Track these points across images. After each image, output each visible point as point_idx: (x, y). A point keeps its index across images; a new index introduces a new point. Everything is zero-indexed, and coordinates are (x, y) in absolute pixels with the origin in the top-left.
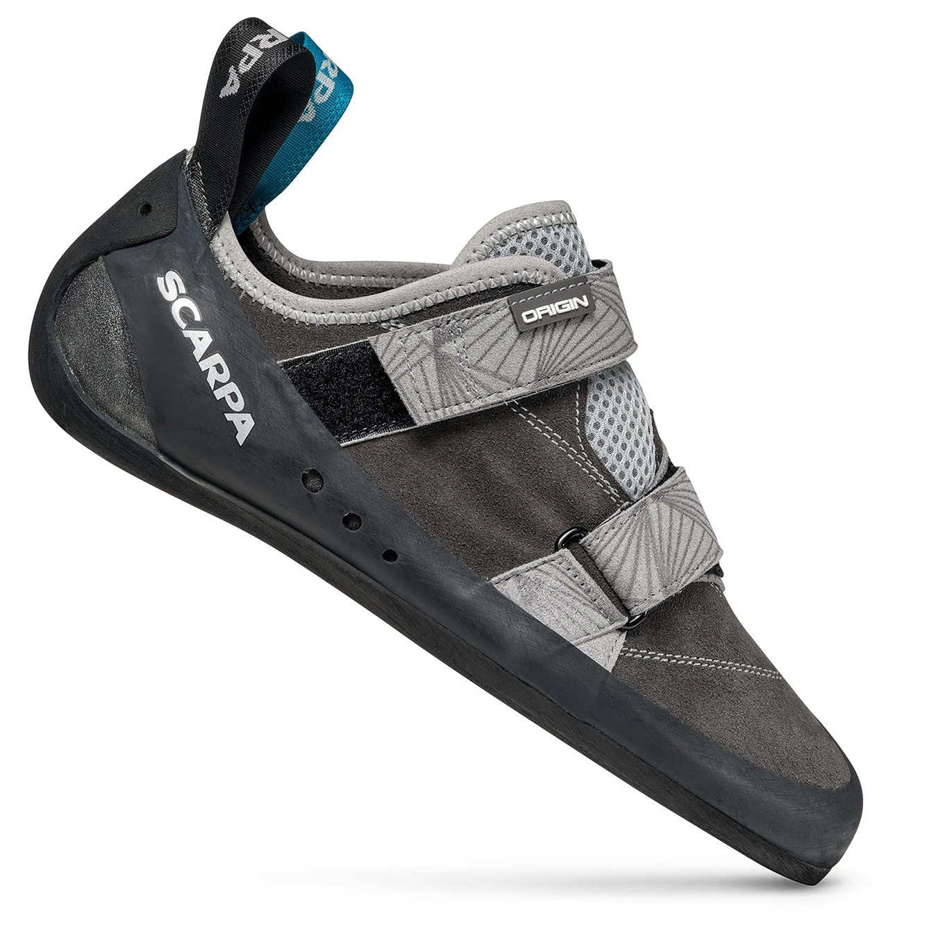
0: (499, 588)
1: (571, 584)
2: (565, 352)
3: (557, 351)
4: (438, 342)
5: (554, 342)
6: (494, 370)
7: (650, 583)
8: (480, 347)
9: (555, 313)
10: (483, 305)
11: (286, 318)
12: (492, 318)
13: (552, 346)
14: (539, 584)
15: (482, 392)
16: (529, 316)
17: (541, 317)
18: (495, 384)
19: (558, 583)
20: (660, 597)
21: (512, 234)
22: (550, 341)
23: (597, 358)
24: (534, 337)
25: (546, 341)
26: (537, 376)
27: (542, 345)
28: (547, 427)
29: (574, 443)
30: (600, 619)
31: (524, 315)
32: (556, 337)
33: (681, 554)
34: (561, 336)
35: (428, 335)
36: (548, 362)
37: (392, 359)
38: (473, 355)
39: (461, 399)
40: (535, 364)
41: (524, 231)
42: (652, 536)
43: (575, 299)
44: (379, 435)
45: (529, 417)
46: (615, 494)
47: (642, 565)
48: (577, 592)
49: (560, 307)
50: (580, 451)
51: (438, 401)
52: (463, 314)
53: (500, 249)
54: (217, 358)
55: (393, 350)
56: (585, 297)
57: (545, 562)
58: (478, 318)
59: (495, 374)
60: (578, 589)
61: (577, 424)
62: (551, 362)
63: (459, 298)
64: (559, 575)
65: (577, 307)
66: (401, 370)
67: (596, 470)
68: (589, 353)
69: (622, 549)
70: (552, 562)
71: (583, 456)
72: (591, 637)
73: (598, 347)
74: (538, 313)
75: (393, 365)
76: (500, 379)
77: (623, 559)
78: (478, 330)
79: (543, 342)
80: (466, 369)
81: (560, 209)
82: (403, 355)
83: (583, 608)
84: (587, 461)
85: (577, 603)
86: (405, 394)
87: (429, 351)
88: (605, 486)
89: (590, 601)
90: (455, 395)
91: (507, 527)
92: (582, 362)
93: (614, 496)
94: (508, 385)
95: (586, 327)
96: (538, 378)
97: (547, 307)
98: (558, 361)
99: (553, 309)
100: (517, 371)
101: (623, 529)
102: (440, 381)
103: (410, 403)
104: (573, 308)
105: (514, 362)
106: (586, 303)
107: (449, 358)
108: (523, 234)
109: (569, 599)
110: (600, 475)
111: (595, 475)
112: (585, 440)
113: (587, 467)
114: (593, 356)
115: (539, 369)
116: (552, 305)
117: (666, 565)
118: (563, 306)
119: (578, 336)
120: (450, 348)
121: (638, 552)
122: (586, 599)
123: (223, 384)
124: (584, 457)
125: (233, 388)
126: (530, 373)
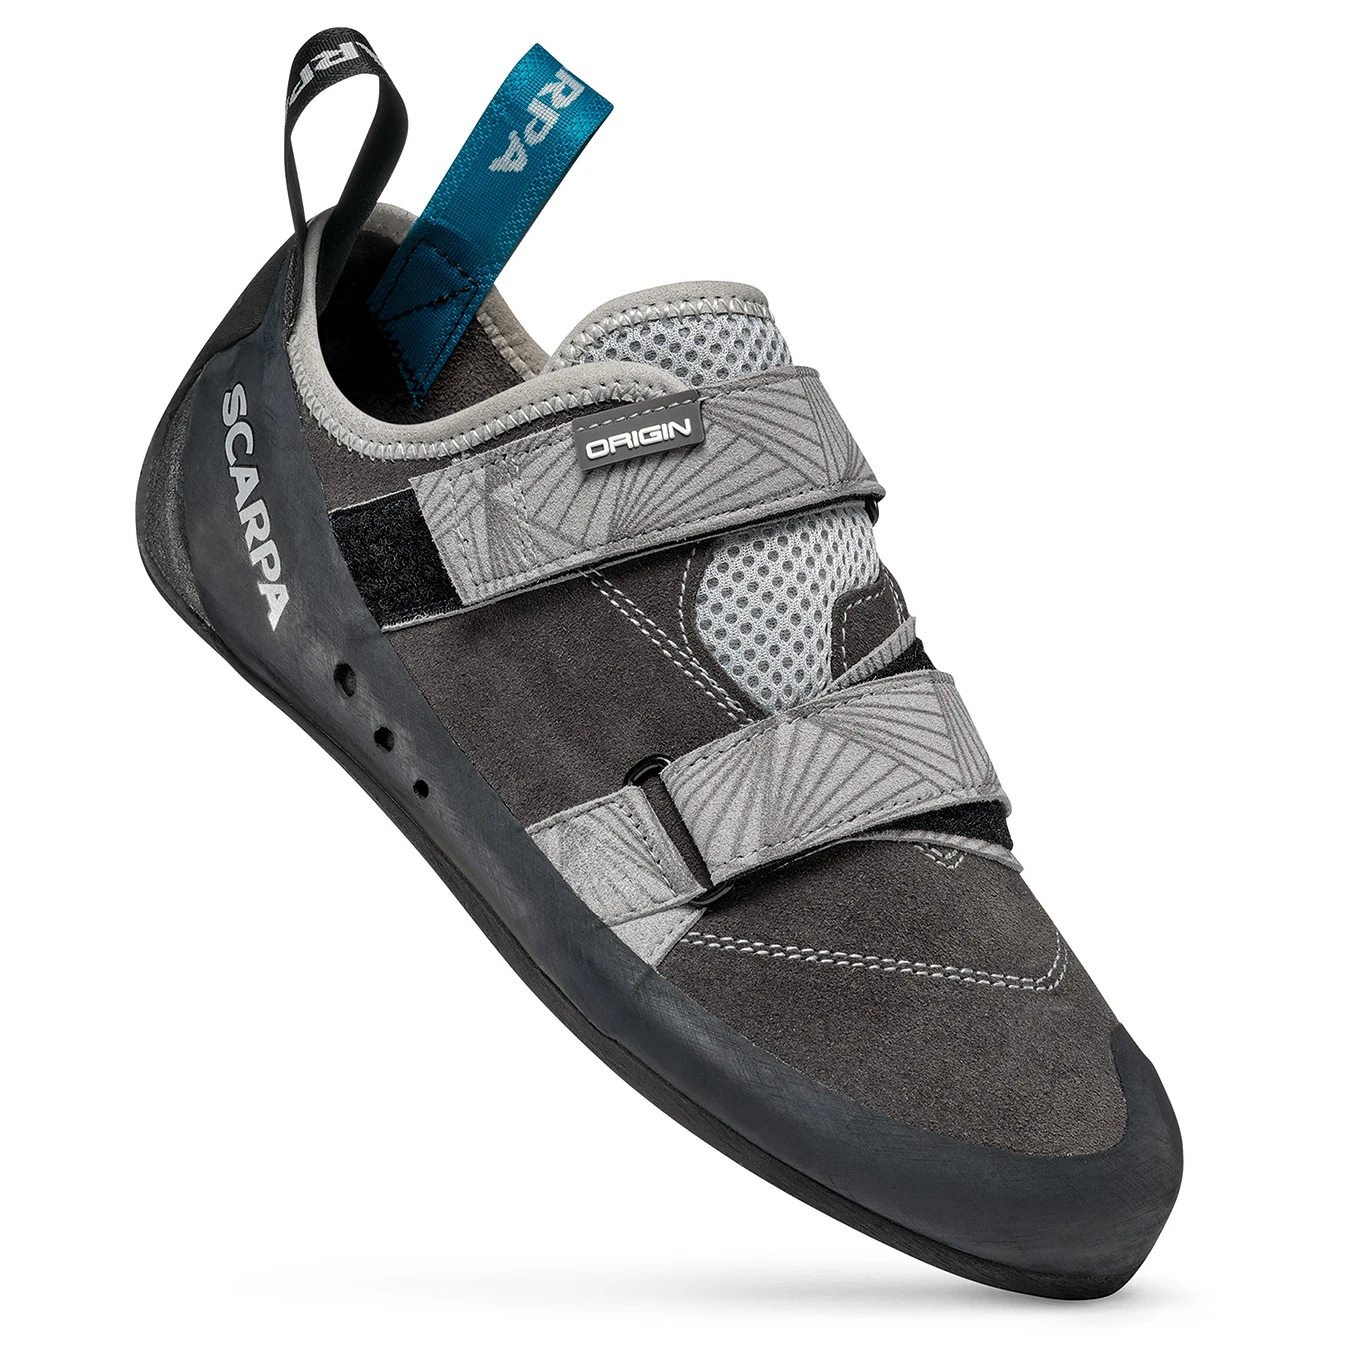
0: (537, 839)
1: (629, 838)
2: (656, 500)
3: (643, 499)
4: (490, 486)
5: (638, 487)
6: (554, 525)
7: (739, 838)
8: (540, 491)
9: (637, 444)
10: (542, 432)
11: (350, 450)
12: (553, 452)
13: (635, 492)
14: (586, 833)
15: (541, 557)
16: (594, 449)
17: (613, 450)
18: (556, 546)
19: (610, 835)
20: (751, 860)
21: (610, 330)
22: (633, 484)
23: (711, 509)
24: (608, 479)
25: (627, 484)
26: (611, 534)
27: (621, 491)
28: (637, 610)
29: (674, 633)
30: (662, 891)
31: (589, 447)
32: (642, 479)
33: (818, 799)
34: (651, 478)
35: (480, 475)
36: (628, 515)
37: (436, 509)
38: (531, 504)
39: (515, 568)
40: (607, 517)
41: (629, 326)
42: (769, 771)
43: (673, 424)
44: (432, 618)
45: (613, 595)
46: (735, 708)
47: (735, 813)
48: (635, 850)
49: (647, 435)
50: (682, 645)
51: (487, 570)
52: (519, 445)
53: (593, 351)
54: (259, 507)
55: (438, 497)
56: (687, 421)
57: (600, 805)
58: (537, 451)
59: (555, 532)
60: (636, 844)
61: (680, 605)
62: (632, 515)
63: (533, 421)
64: (614, 823)
65: (672, 435)
66: (445, 526)
67: (704, 674)
68: (697, 502)
69: (707, 789)
70: (611, 805)
71: (685, 652)
72: (634, 914)
73: (711, 494)
74: (610, 444)
75: (436, 519)
76: (562, 538)
77: (705, 803)
78: (535, 468)
79: (622, 485)
80: (524, 524)
81: (700, 294)
82: (450, 504)
83: (635, 873)
84: (691, 660)
85: (629, 865)
86: (448, 560)
87: (480, 498)
88: (720, 697)
89: (649, 863)
90: (507, 562)
91: (571, 751)
92: (684, 516)
93: (734, 712)
94: (572, 547)
95: (693, 463)
96: (613, 539)
97: (627, 435)
98: (644, 513)
99: (633, 439)
100: (582, 528)
101: (720, 759)
102: (491, 542)
103: (454, 573)
104: (666, 437)
105: (579, 514)
106: (687, 431)
107: (502, 509)
108: (626, 330)
109: (620, 859)
110: (710, 680)
111: (702, 680)
112: (691, 630)
113: (690, 668)
114: (703, 507)
115: (613, 524)
116: (634, 433)
117: (782, 813)
118: (651, 435)
119: (678, 477)
120: (505, 494)
121: (734, 793)
122: (644, 859)
123: (263, 543)
124: (688, 654)
125: (271, 548)
126: (600, 531)
